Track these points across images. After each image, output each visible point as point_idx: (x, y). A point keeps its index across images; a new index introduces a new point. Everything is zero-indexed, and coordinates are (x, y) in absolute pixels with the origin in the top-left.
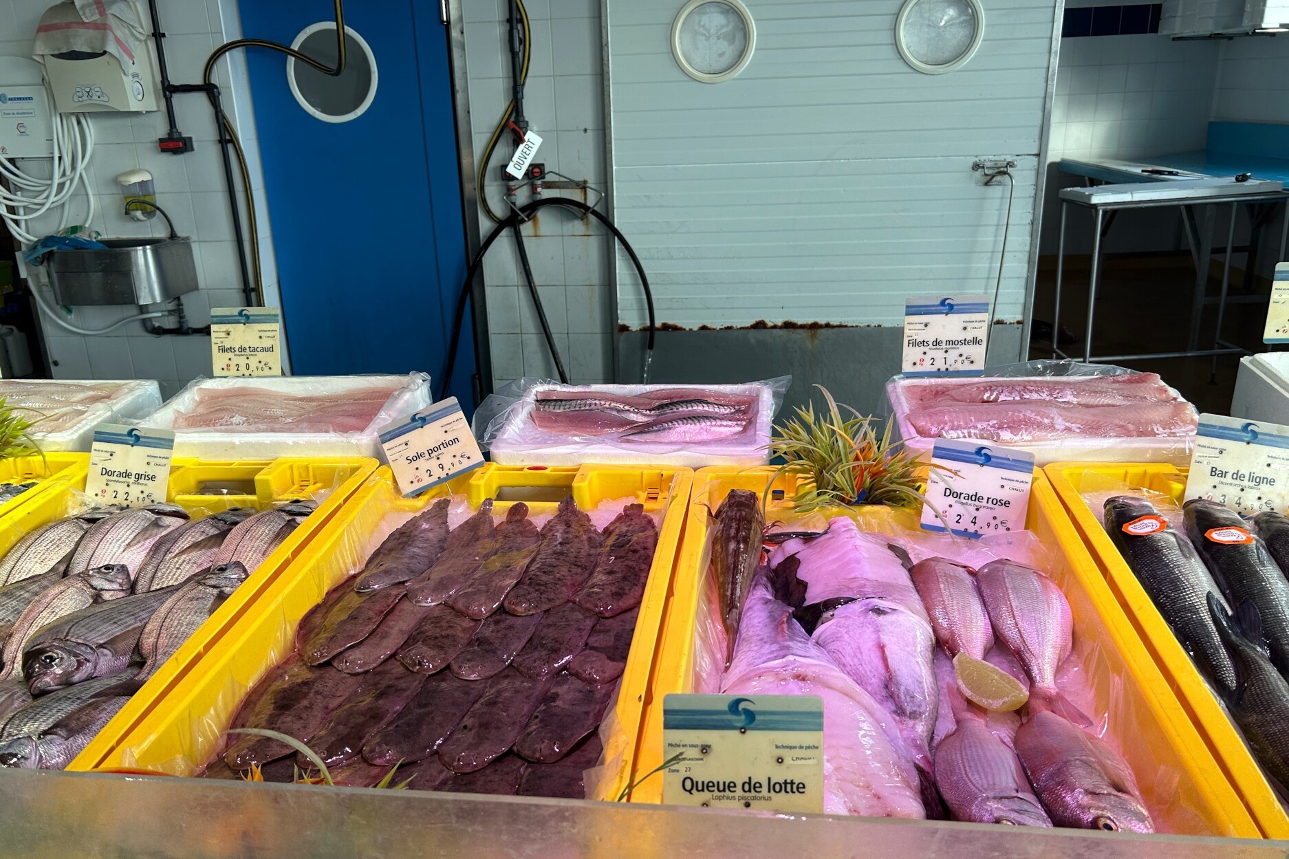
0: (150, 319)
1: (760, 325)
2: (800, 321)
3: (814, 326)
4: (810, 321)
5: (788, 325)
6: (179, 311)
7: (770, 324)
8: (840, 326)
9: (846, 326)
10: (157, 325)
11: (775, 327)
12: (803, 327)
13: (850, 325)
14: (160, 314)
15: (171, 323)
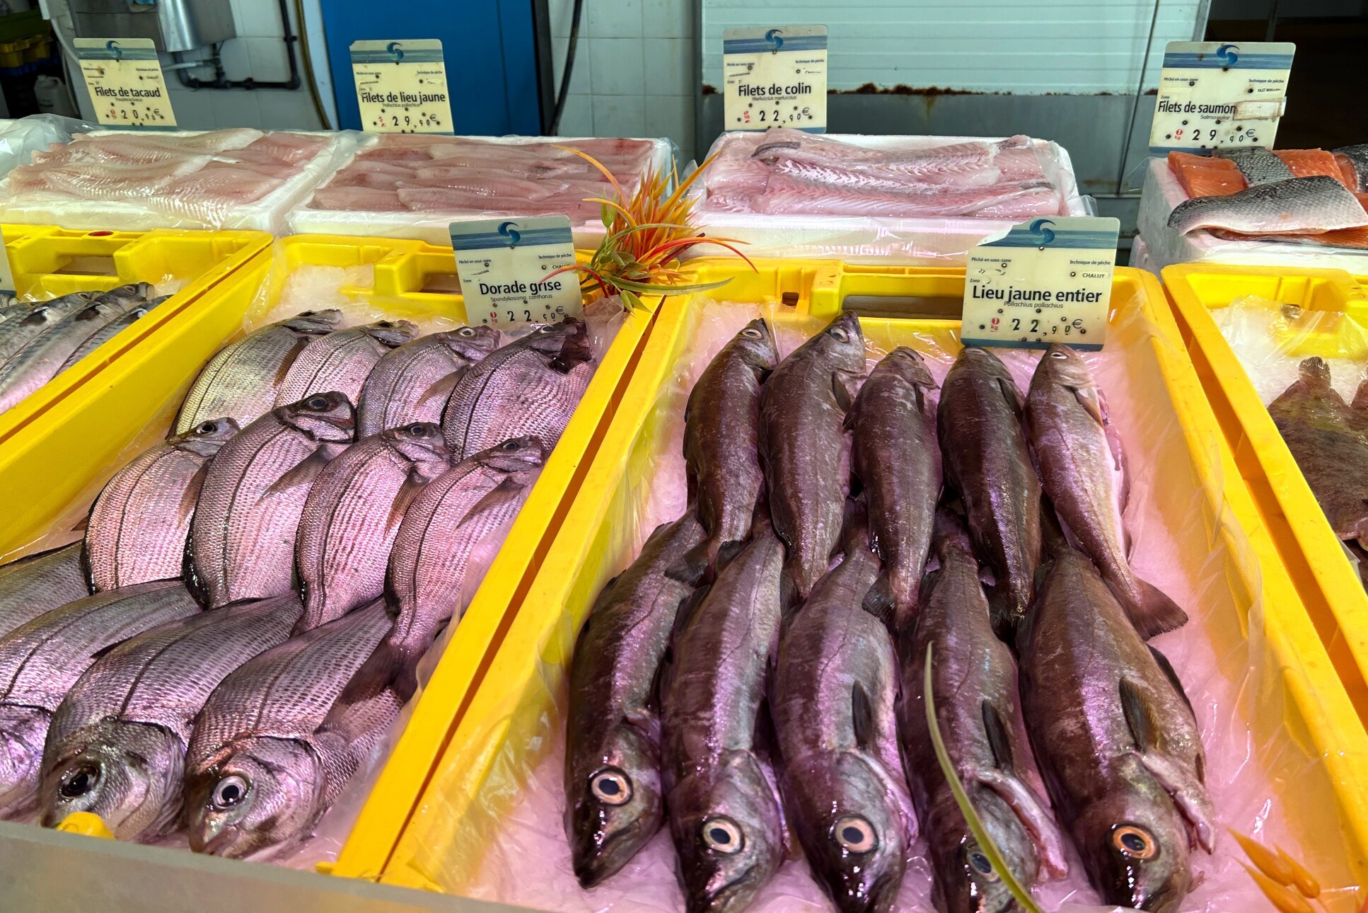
0: (185, 70)
1: (868, 89)
2: (916, 85)
3: (933, 92)
4: (927, 85)
5: (902, 90)
6: (215, 61)
7: (880, 88)
8: (963, 93)
9: (969, 93)
10: (193, 76)
11: (886, 92)
12: (919, 92)
13: (974, 91)
14: (194, 65)
15: (207, 75)
